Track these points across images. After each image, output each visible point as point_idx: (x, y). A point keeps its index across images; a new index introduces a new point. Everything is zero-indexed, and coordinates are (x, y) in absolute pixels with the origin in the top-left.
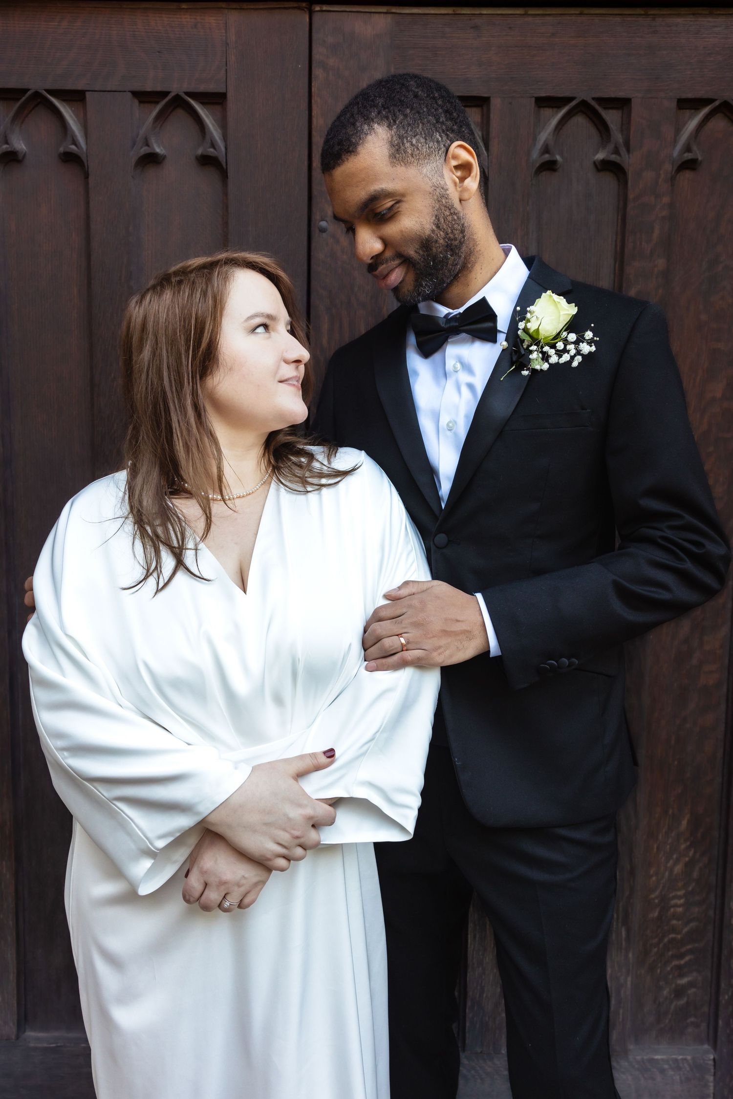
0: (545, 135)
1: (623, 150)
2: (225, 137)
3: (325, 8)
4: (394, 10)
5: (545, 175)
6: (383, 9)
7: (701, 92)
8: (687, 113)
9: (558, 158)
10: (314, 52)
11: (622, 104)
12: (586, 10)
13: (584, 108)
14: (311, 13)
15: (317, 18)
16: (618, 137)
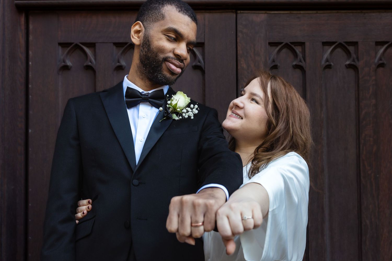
0: (326, 55)
1: (356, 60)
2: (204, 59)
3: (242, 12)
4: (268, 12)
5: (327, 70)
6: (264, 12)
7: (384, 39)
8: (379, 47)
9: (332, 64)
10: (238, 27)
11: (355, 44)
12: (339, 11)
13: (340, 45)
14: (236, 14)
15: (239, 16)
16: (354, 56)
